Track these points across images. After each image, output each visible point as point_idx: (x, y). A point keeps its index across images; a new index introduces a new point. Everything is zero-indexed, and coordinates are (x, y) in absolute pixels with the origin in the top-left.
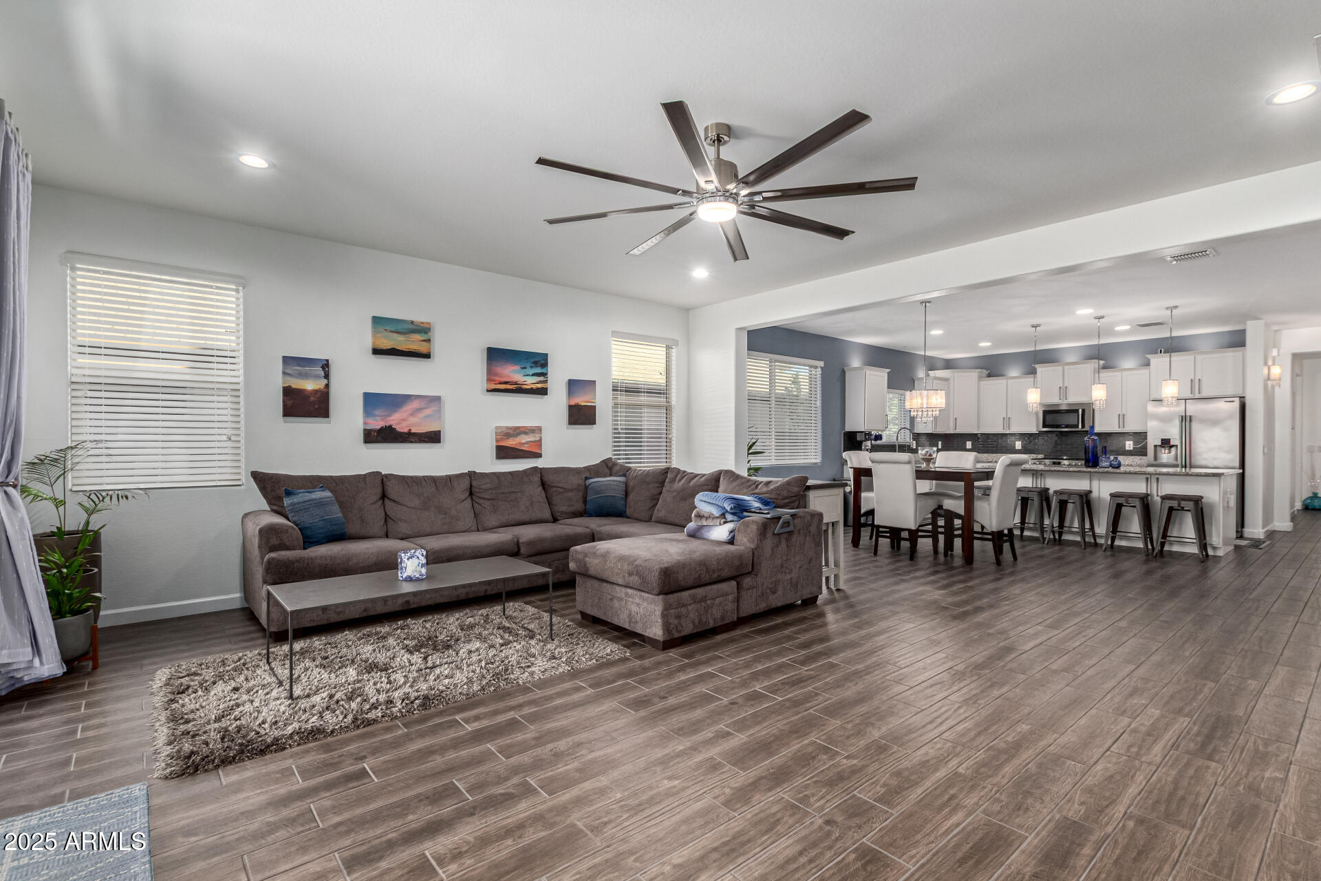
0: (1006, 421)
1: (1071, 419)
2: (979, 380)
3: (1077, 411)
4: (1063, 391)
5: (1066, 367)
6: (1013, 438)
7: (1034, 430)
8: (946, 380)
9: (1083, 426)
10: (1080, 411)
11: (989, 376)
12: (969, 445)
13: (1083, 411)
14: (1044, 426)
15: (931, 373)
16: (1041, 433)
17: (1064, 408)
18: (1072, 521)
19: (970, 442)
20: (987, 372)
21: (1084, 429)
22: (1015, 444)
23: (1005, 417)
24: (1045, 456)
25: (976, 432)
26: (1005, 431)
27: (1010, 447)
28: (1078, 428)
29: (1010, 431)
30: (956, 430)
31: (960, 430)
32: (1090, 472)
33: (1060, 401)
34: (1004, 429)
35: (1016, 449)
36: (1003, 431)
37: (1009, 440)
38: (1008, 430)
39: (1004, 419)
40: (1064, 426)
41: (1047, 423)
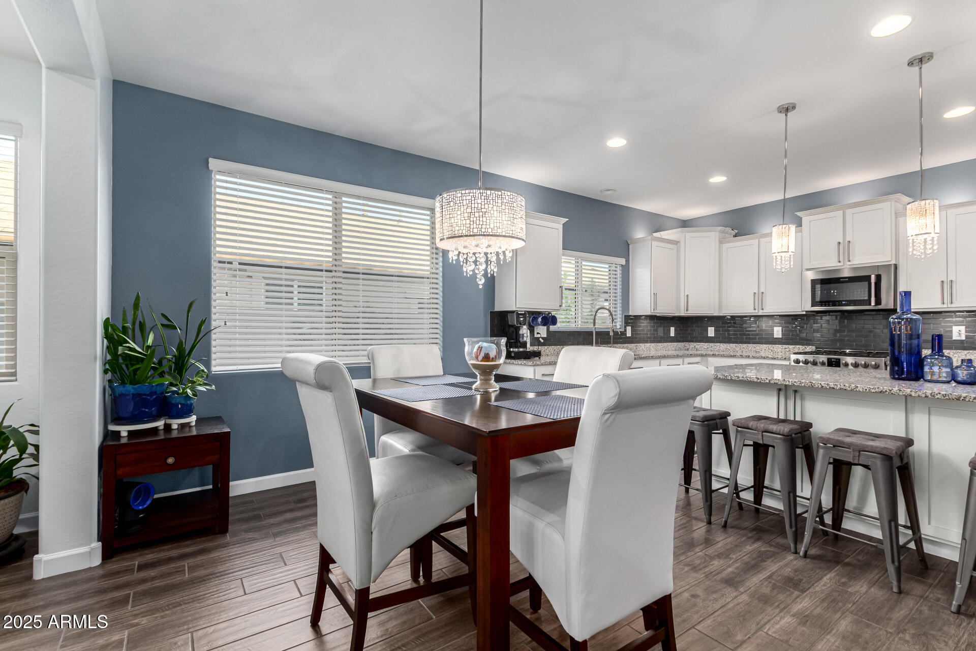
0: (760, 297)
1: (859, 292)
2: (722, 242)
3: (868, 278)
4: (845, 248)
5: (849, 212)
6: (769, 322)
7: (798, 309)
8: (676, 243)
9: (878, 302)
10: (874, 277)
11: (735, 236)
12: (711, 332)
13: (879, 277)
14: (814, 304)
15: (655, 235)
16: (809, 313)
17: (846, 274)
18: (863, 498)
19: (713, 328)
20: (734, 233)
21: (880, 307)
22: (773, 330)
23: (757, 292)
24: (817, 348)
25: (716, 314)
26: (756, 311)
27: (766, 334)
28: (870, 304)
29: (764, 311)
30: (689, 312)
31: (693, 311)
32: (904, 393)
33: (840, 264)
34: (755, 309)
35: (775, 337)
36: (754, 311)
37: (764, 325)
38: (761, 311)
39: (755, 293)
40: (845, 303)
41: (818, 300)
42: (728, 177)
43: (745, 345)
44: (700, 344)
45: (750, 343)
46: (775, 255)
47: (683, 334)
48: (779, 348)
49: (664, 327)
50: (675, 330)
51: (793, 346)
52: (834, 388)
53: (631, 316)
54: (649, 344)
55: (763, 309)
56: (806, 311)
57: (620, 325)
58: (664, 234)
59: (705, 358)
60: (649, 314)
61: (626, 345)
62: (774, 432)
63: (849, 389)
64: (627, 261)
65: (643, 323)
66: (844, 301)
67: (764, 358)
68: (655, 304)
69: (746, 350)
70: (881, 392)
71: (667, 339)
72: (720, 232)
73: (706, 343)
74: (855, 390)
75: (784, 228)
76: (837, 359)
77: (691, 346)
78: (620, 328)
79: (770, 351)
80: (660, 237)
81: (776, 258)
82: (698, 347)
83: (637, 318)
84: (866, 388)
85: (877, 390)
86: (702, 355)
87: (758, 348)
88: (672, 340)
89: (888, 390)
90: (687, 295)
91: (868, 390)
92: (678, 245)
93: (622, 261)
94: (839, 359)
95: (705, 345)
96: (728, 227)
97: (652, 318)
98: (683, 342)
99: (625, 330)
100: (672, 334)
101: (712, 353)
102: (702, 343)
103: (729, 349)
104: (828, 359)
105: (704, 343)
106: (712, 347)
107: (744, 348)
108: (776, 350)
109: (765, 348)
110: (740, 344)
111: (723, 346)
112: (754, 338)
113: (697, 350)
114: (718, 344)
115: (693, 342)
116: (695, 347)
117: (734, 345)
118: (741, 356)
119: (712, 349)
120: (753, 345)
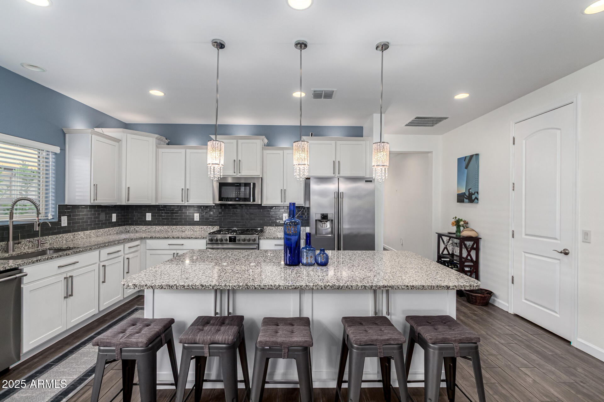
0: (186, 192)
1: (244, 193)
2: (157, 147)
3: (249, 185)
4: (237, 164)
5: (240, 141)
6: (191, 210)
7: (210, 202)
8: (118, 141)
9: (254, 200)
10: (252, 184)
11: (168, 144)
12: (149, 217)
13: (254, 185)
14: (220, 199)
15: (96, 129)
16: (217, 205)
19: (150, 214)
20: (167, 141)
21: (255, 203)
22: (194, 216)
23: (184, 188)
24: (220, 227)
25: (154, 204)
26: (184, 202)
27: (189, 219)
28: (250, 201)
29: (189, 203)
30: (129, 202)
31: (134, 201)
32: (309, 288)
33: (234, 174)
34: (183, 201)
35: (195, 220)
36: (182, 202)
37: (188, 212)
38: (187, 202)
39: (183, 189)
40: (237, 199)
41: (222, 196)
42: (165, 94)
43: (174, 227)
44: (139, 226)
46: (211, 165)
47: (124, 219)
48: (197, 228)
49: (106, 214)
50: (117, 216)
51: (206, 227)
52: (264, 289)
53: (67, 205)
54: (89, 231)
55: (188, 201)
56: (215, 204)
57: (53, 216)
58: (107, 131)
59: (144, 241)
60: (89, 204)
61: (61, 235)
62: (220, 342)
63: (274, 288)
64: (63, 150)
65: (83, 212)
67: (190, 238)
68: (96, 194)
69: (176, 230)
70: (295, 288)
71: (109, 224)
72: (157, 138)
73: (144, 226)
74: (278, 289)
75: (217, 144)
76: (234, 237)
77: (132, 229)
78: (53, 218)
79: (192, 230)
80: (102, 133)
81: (211, 168)
82: (138, 229)
83: (75, 207)
84: (286, 286)
85: (293, 287)
86: (141, 238)
87: (183, 228)
88: (114, 225)
89: (299, 287)
90: (129, 188)
91: (287, 288)
92: (120, 142)
93: (57, 150)
95: (144, 228)
96: (163, 136)
97: (92, 207)
98: (124, 225)
99: (60, 220)
100: (114, 219)
101: (150, 236)
102: (141, 226)
103: (162, 230)
104: (229, 237)
105: (143, 226)
106: (149, 229)
107: (174, 229)
108: (195, 229)
109: (188, 229)
110: (171, 226)
111: (158, 228)
112: (181, 221)
113: (136, 231)
114: (155, 226)
115: (133, 225)
116: (135, 229)
117: (167, 226)
118: (173, 238)
119: (149, 230)
120: (180, 226)
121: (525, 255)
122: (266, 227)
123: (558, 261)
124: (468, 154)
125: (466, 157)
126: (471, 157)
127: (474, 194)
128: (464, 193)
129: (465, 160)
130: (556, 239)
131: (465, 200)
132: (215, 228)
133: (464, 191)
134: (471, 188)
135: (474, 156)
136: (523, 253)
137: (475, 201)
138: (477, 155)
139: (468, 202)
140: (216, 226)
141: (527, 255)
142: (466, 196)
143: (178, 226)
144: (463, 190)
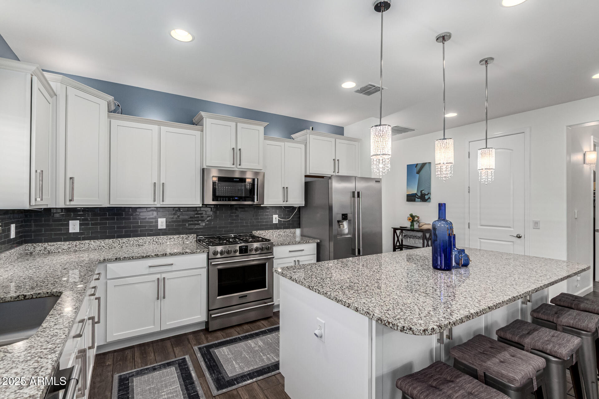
0: (160, 188)
2: (108, 116)
4: (236, 154)
5: (239, 126)
12: (74, 226)
13: (258, 181)
14: (215, 198)
16: (206, 206)
17: (238, 175)
19: (80, 222)
22: (157, 222)
23: (157, 182)
26: (156, 203)
27: (149, 226)
33: (233, 166)
34: (155, 201)
35: (159, 228)
37: (149, 216)
40: (237, 198)
41: (217, 194)
43: (125, 240)
44: (55, 243)
45: (130, 237)
47: (22, 232)
48: (163, 239)
49: (5, 225)
50: (15, 228)
51: (178, 236)
55: (163, 201)
56: (204, 204)
66: (236, 197)
67: (183, 254)
68: (41, 189)
69: (127, 245)
72: (108, 102)
73: (66, 241)
76: (245, 246)
77: (38, 249)
79: (155, 243)
82: (53, 248)
87: (141, 241)
88: (13, 244)
94: (247, 246)
95: (65, 245)
98: (22, 243)
102: (59, 243)
103: (103, 246)
104: (240, 247)
105: (63, 243)
106: (76, 246)
107: (124, 243)
108: (161, 241)
109: (149, 241)
110: (119, 239)
111: (94, 244)
112: (137, 231)
113: (49, 252)
114: (87, 241)
115: (40, 241)
116: (45, 248)
117: (111, 240)
118: (157, 256)
119: (76, 249)
120: (136, 238)
121: (480, 240)
122: (255, 232)
123: (512, 243)
124: (420, 161)
125: (417, 164)
126: (424, 165)
127: (427, 195)
128: (416, 194)
129: (416, 167)
130: (510, 227)
131: (416, 199)
132: (190, 237)
133: (416, 192)
134: (423, 190)
135: (427, 164)
136: (478, 239)
137: (428, 201)
138: (430, 163)
139: (420, 202)
140: (193, 235)
141: (482, 240)
142: (418, 196)
143: (131, 237)
144: (414, 191)
